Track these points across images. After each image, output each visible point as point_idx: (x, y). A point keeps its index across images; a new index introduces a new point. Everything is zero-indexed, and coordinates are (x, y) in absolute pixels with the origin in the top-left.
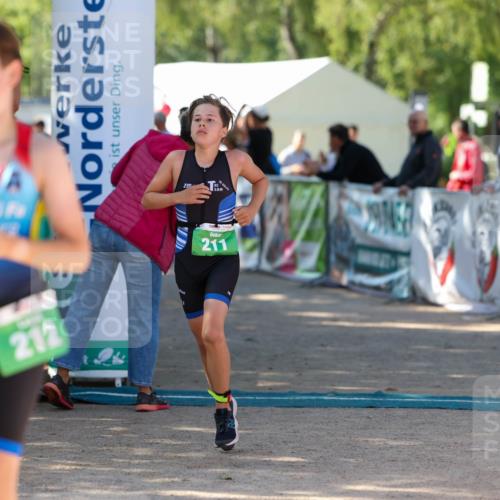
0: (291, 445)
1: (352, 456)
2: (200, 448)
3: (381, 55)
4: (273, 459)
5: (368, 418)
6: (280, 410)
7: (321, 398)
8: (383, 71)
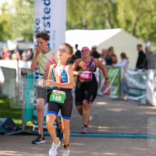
0: (109, 149)
1: (128, 153)
2: (80, 150)
3: (137, 28)
4: (102, 153)
5: (133, 141)
6: (105, 139)
7: (118, 135)
8: (138, 33)
